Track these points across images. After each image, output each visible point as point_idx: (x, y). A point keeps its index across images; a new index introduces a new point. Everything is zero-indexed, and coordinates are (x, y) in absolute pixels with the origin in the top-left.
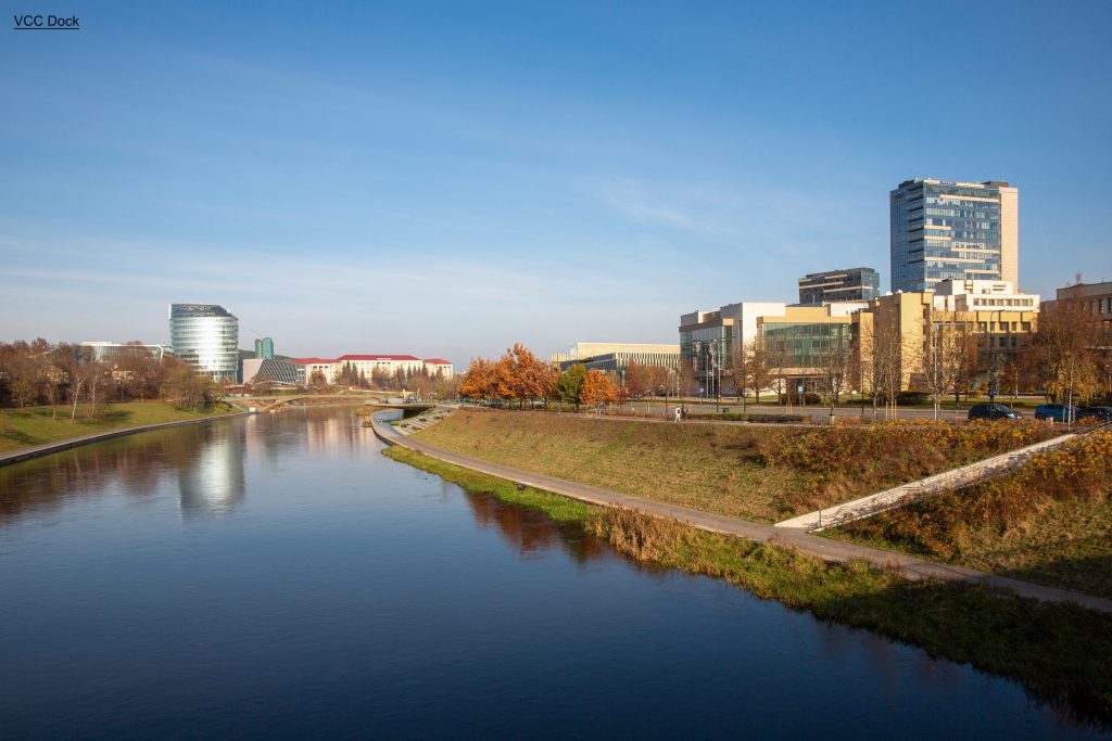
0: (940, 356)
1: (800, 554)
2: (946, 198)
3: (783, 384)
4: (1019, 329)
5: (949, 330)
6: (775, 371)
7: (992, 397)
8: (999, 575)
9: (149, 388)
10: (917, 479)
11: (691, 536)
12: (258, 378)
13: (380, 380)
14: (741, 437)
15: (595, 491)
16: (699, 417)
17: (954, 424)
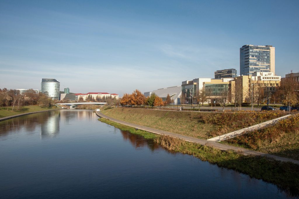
0: (253, 93)
1: (214, 148)
2: (255, 50)
3: (210, 101)
4: (275, 85)
5: (256, 86)
6: (208, 97)
7: (268, 104)
8: (270, 154)
9: (34, 102)
10: (247, 127)
11: (183, 143)
12: (64, 99)
13: (98, 100)
14: (198, 115)
15: (157, 130)
16: (186, 110)
17: (257, 112)
